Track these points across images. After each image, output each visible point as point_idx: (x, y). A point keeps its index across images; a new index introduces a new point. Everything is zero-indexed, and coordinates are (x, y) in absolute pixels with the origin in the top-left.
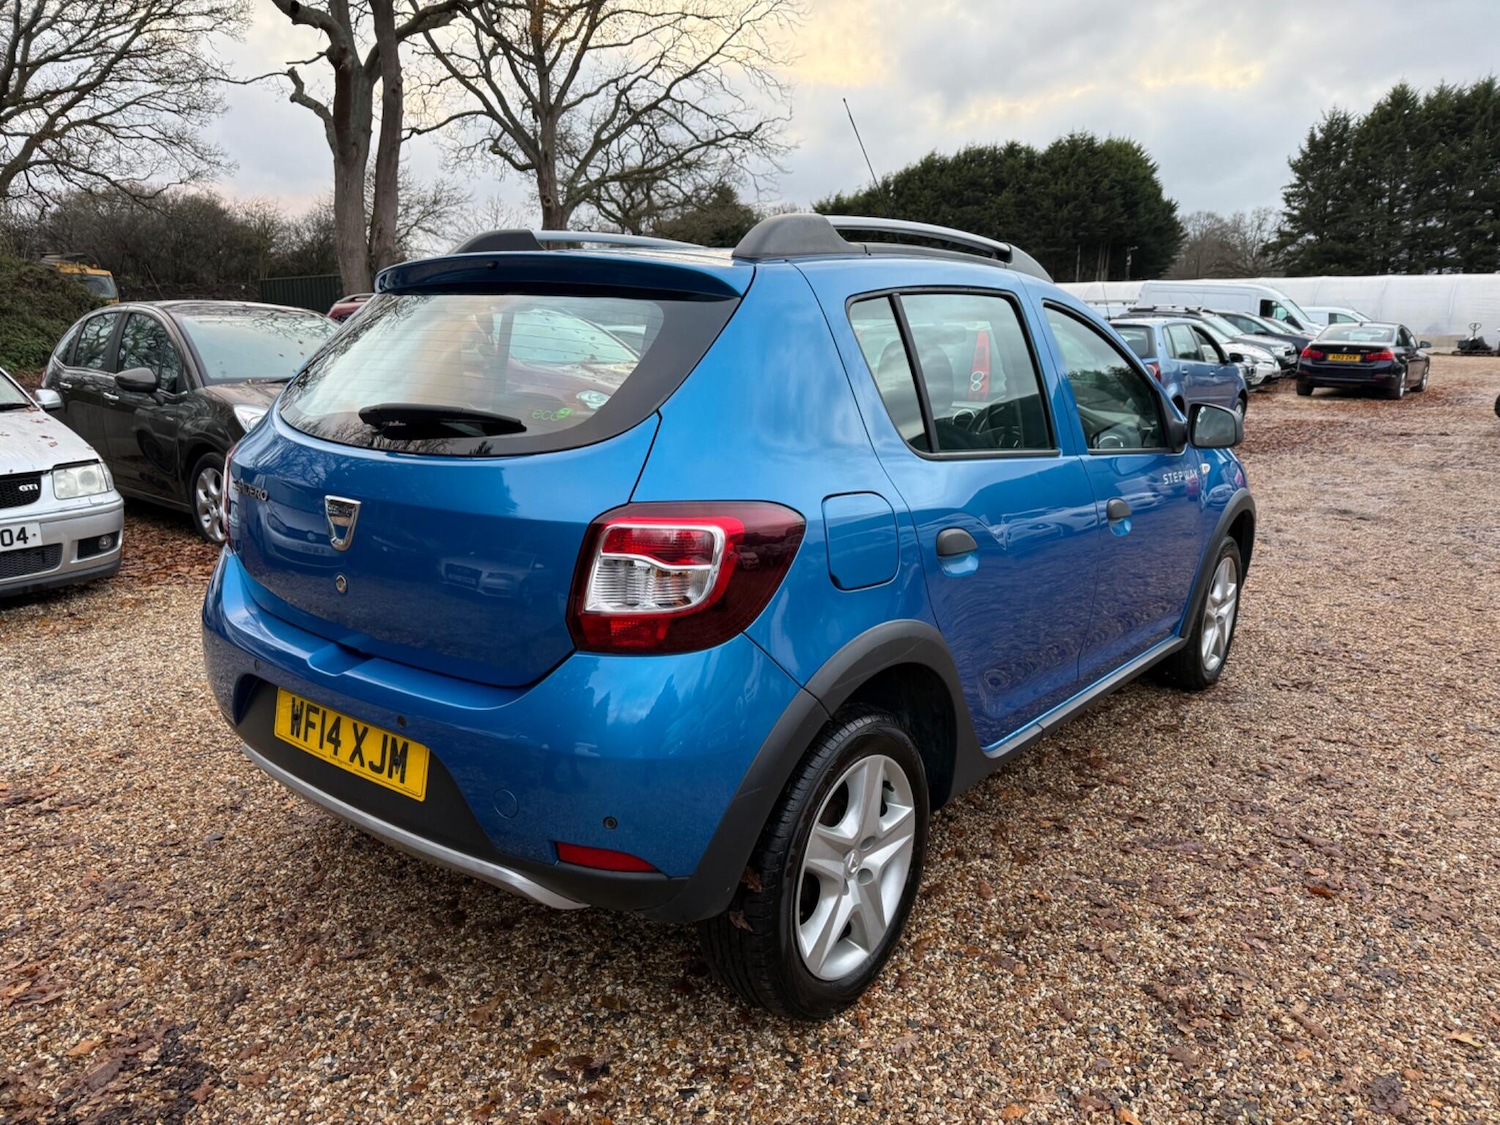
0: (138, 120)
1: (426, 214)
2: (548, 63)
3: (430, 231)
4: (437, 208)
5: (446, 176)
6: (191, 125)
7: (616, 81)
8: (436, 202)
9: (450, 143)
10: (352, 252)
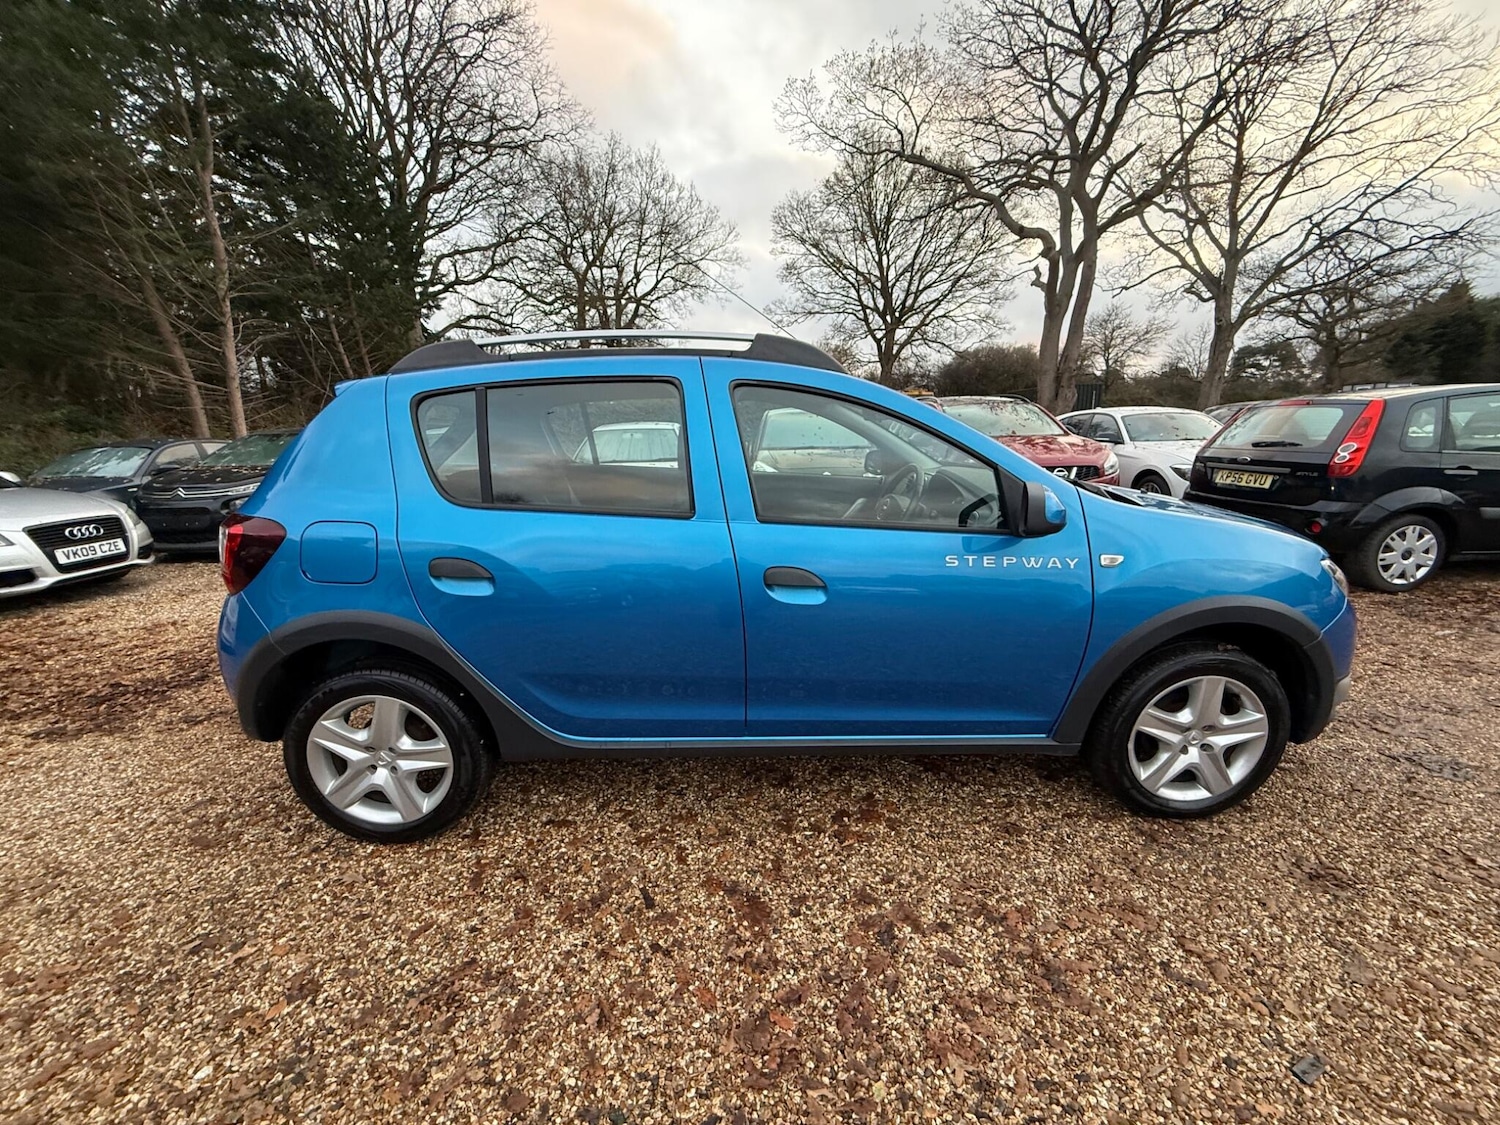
0: (968, 311)
1: (1139, 340)
2: (1239, 219)
3: (1139, 352)
4: (1147, 336)
5: (1150, 314)
6: (995, 311)
7: (1310, 217)
8: (1147, 333)
9: (1157, 292)
10: (1045, 372)
